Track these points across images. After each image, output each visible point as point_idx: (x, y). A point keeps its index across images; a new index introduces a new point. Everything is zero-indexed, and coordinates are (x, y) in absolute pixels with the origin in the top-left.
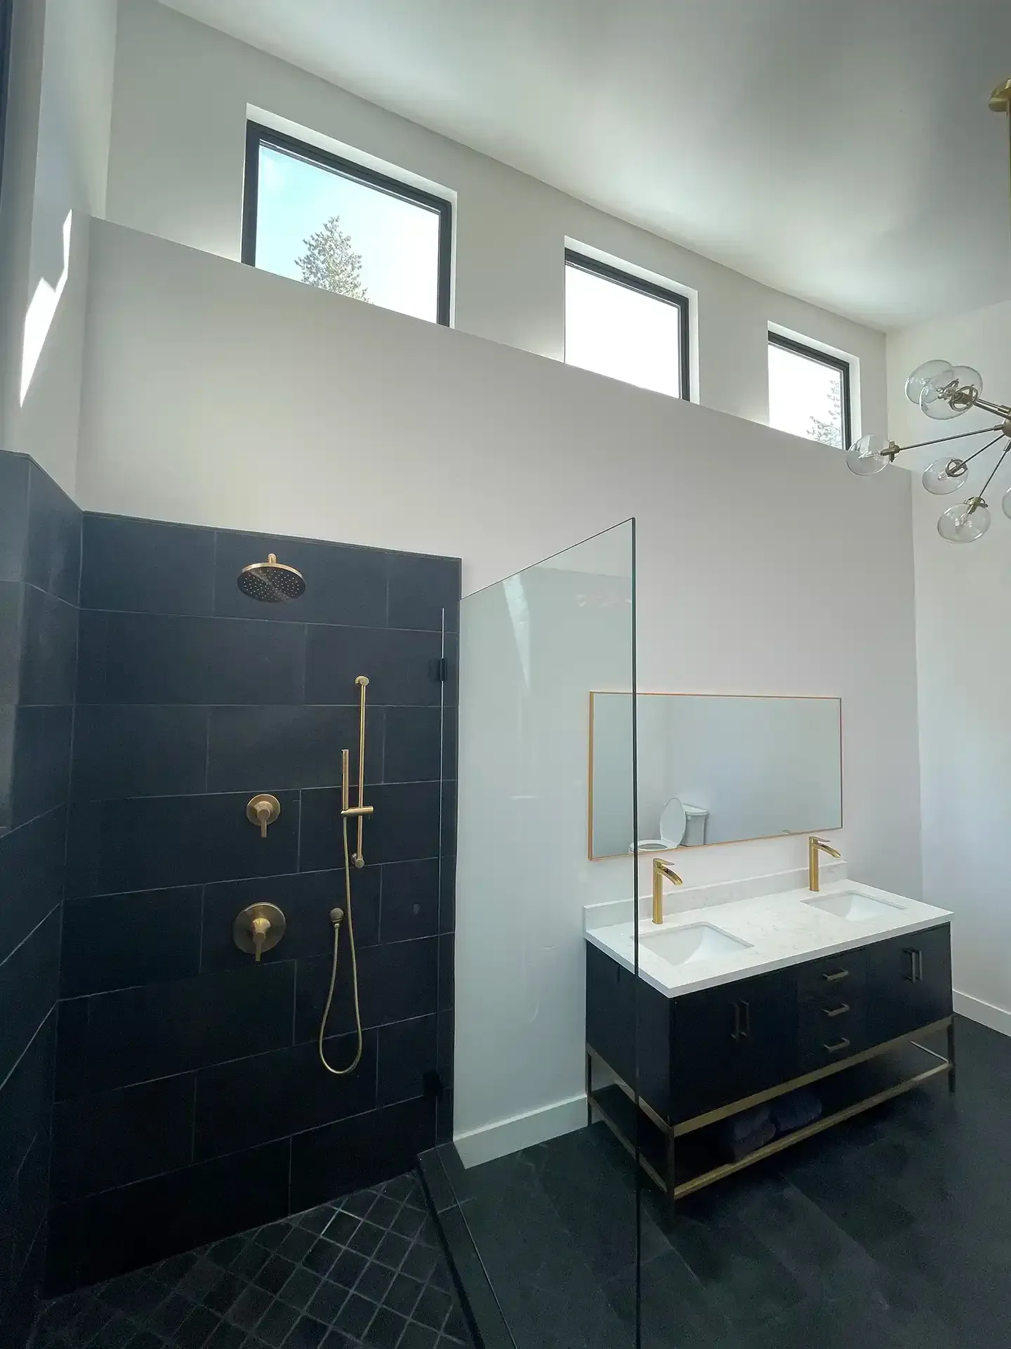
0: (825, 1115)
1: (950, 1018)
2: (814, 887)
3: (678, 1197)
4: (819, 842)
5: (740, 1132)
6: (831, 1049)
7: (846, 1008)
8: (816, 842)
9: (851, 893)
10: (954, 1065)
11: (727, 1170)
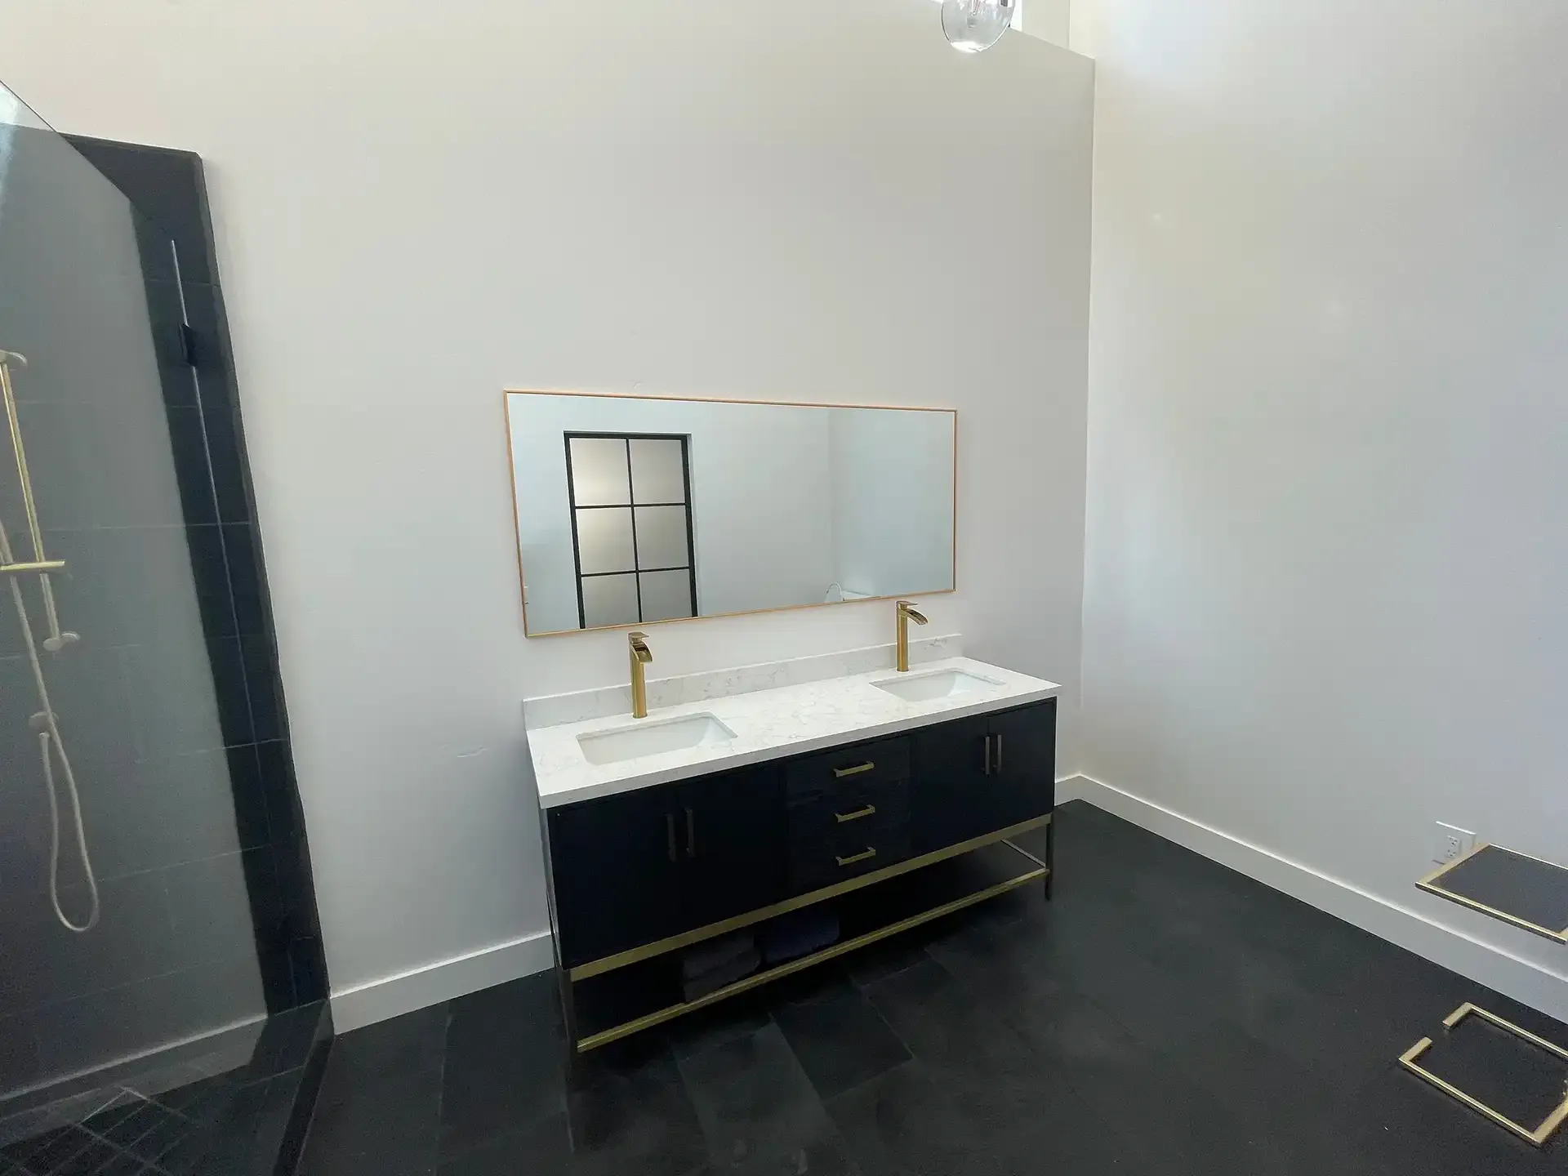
0: (845, 937)
1: (1049, 815)
2: (903, 666)
3: (582, 1051)
4: (908, 607)
5: (692, 968)
6: (841, 861)
7: (871, 810)
8: (903, 607)
9: (953, 673)
10: (1051, 870)
11: (679, 1009)
